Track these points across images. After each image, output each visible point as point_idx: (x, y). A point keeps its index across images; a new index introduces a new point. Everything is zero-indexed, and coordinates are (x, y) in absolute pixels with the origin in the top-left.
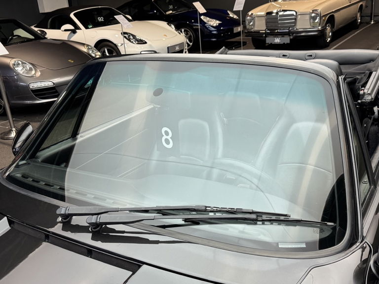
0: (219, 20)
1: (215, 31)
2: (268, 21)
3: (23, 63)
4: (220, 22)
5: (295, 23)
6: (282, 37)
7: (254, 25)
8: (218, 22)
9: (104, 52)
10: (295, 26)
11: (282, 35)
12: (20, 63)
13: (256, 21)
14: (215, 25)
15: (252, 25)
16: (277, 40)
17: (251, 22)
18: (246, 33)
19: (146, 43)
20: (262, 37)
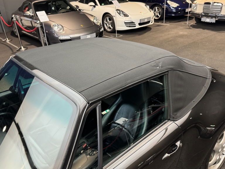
0: (178, 4)
1: (175, 10)
2: (205, 7)
3: (58, 25)
4: (179, 5)
5: (221, 11)
6: (211, 18)
7: (196, 9)
8: (177, 5)
9: (107, 19)
10: (220, 12)
11: (212, 17)
12: (57, 25)
13: (197, 7)
14: (175, 7)
15: (195, 9)
16: (208, 20)
17: (195, 7)
18: (191, 13)
19: (128, 16)
20: (200, 17)
